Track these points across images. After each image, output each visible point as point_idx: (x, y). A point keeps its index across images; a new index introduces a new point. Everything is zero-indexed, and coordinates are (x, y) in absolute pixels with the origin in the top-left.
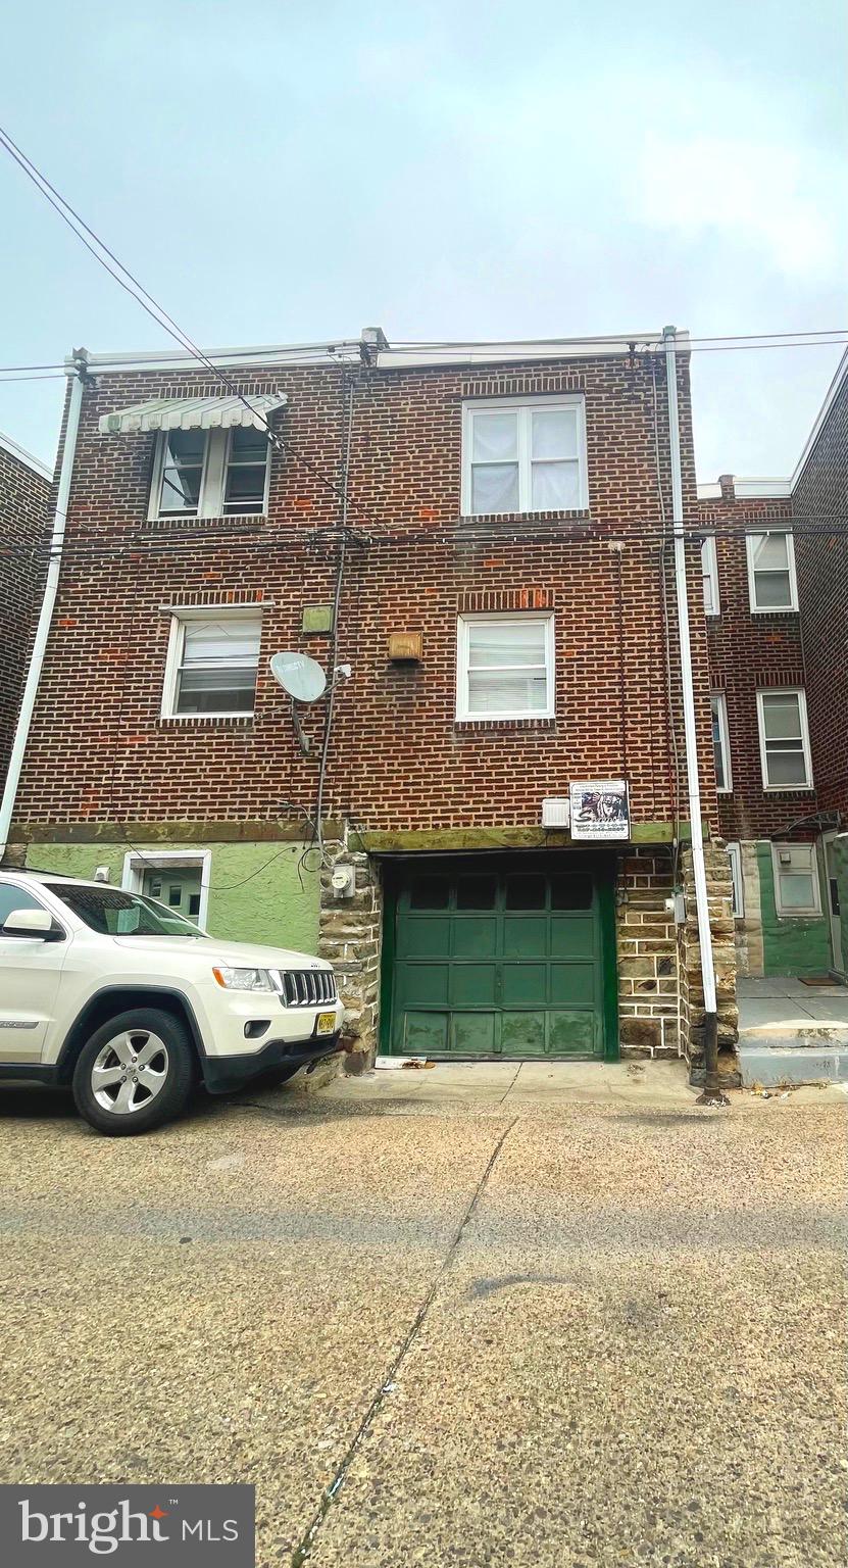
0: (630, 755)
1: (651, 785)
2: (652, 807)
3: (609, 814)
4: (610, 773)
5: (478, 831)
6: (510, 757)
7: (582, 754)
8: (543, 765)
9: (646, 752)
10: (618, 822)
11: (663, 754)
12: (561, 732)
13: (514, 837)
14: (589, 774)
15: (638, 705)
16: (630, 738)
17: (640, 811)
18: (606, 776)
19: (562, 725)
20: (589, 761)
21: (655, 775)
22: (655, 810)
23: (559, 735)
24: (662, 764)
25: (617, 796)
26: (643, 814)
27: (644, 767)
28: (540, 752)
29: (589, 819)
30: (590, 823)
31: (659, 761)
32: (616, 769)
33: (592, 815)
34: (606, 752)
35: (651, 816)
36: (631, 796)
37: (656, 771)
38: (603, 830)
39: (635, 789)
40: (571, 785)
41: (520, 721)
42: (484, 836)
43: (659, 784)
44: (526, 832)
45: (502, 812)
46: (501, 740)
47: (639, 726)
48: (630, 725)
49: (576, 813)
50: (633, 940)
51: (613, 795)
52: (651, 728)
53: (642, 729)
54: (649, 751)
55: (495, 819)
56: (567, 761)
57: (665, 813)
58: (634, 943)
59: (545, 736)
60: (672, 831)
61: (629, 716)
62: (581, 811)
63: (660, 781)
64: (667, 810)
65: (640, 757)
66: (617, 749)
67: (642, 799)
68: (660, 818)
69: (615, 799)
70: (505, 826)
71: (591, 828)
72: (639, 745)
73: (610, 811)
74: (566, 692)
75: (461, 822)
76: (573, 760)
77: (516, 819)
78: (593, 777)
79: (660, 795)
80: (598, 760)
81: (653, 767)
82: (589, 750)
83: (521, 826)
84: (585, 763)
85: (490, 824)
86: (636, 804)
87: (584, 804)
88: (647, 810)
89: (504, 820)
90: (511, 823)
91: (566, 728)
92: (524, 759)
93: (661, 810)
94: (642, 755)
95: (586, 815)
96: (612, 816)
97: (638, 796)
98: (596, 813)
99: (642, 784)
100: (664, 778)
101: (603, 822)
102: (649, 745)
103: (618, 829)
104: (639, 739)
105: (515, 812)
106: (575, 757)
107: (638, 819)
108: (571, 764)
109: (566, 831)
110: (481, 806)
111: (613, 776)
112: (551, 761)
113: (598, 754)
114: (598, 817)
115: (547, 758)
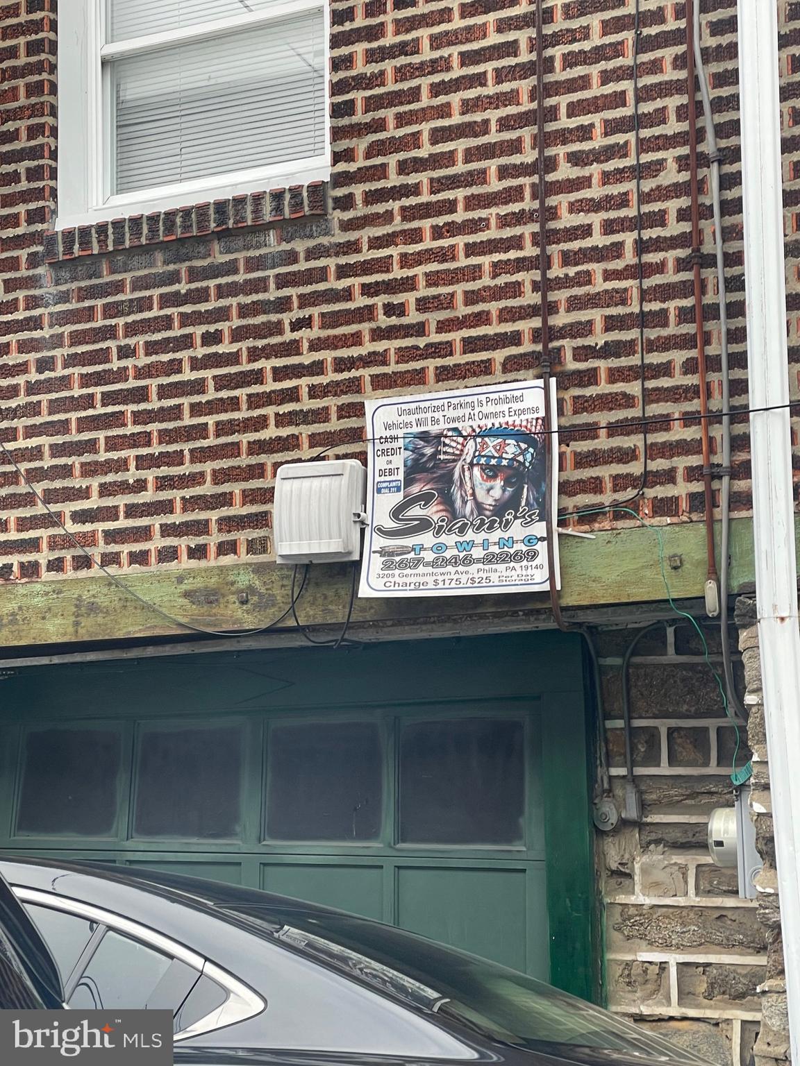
10: (517, 530)
11: (682, 265)
12: (347, 226)
17: (595, 486)
18: (485, 368)
19: (345, 203)
21: (652, 346)
22: (648, 479)
23: (341, 237)
24: (672, 305)
26: (607, 498)
27: (612, 324)
29: (424, 525)
30: (427, 539)
31: (666, 292)
32: (515, 339)
36: (568, 435)
37: (652, 334)
38: (468, 561)
39: (582, 405)
40: (369, 407)
41: (221, 206)
43: (665, 382)
44: (244, 579)
45: (177, 518)
46: (174, 278)
47: (595, 170)
48: (565, 171)
50: (657, 957)
52: (640, 172)
53: (607, 178)
54: (629, 258)
55: (157, 543)
56: (365, 327)
57: (682, 489)
58: (663, 966)
59: (300, 246)
60: (702, 554)
63: (665, 370)
65: (600, 285)
66: (520, 265)
67: (603, 442)
68: (665, 507)
71: (429, 556)
72: (598, 239)
74: (362, 82)
75: (68, 555)
77: (214, 539)
78: (445, 374)
79: (664, 423)
80: (462, 310)
81: (643, 320)
82: (433, 280)
83: (228, 560)
84: (420, 329)
85: (139, 558)
86: (582, 460)
88: (620, 482)
89: (184, 543)
90: (198, 552)
91: (360, 210)
93: (669, 477)
94: (608, 276)
95: (416, 511)
97: (590, 431)
99: (604, 388)
100: (679, 357)
101: (470, 535)
102: (629, 238)
103: (517, 557)
106: (390, 310)
107: (589, 516)
109: (346, 570)
111: (512, 365)
115: (305, 323)
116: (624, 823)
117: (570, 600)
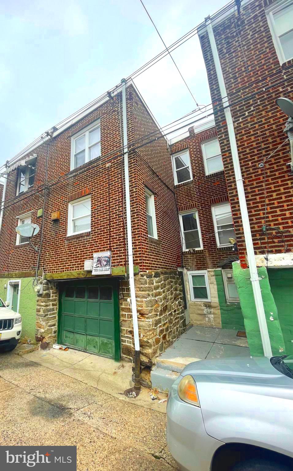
0: (112, 241)
1: (118, 252)
2: (119, 261)
3: (105, 264)
4: (106, 249)
5: (70, 272)
6: (79, 246)
7: (98, 243)
8: (87, 248)
9: (117, 239)
10: (107, 267)
11: (123, 239)
12: (92, 236)
13: (79, 274)
14: (100, 250)
15: (115, 222)
16: (112, 235)
17: (115, 263)
18: (105, 250)
19: (92, 233)
20: (100, 245)
21: (120, 248)
22: (120, 262)
23: (92, 237)
24: (122, 243)
25: (108, 257)
26: (116, 264)
27: (116, 245)
28: (86, 244)
29: (99, 267)
30: (99, 268)
31: (121, 242)
32: (107, 247)
33: (99, 265)
34: (105, 241)
35: (118, 265)
36: (112, 257)
37: (120, 246)
38: (103, 271)
39: (114, 254)
40: (94, 254)
41: (81, 234)
42: (72, 274)
43: (121, 252)
44: (82, 272)
45: (76, 266)
46: (77, 241)
47: (115, 230)
48: (112, 230)
49: (95, 265)
50: (125, 313)
51: (106, 257)
52: (119, 230)
53: (116, 230)
54: (118, 239)
55: (75, 268)
56: (94, 246)
57: (123, 263)
58: (126, 314)
59: (88, 238)
60: (125, 270)
61: (112, 226)
62: (96, 264)
63: (121, 250)
64: (124, 261)
65: (115, 241)
66: (108, 239)
67: (116, 258)
68: (121, 265)
69: (107, 259)
70: (77, 270)
71: (99, 270)
72: (115, 237)
73: (105, 263)
74: (94, 221)
75: (67, 269)
76: (95, 245)
77: (80, 268)
78: (101, 251)
79: (121, 256)
80: (103, 244)
81: (119, 245)
82: (100, 241)
83: (81, 270)
84: (98, 246)
85: (73, 270)
86: (114, 260)
87: (98, 261)
88: (117, 262)
89: (77, 268)
90: (78, 269)
91: (93, 234)
92: (82, 247)
93: (122, 262)
94: (116, 240)
95: (98, 265)
96: (106, 265)
97: (114, 257)
98: (101, 264)
99: (116, 252)
100: (123, 249)
101: (103, 268)
102: (118, 237)
103: (107, 270)
104: (115, 235)
105: (80, 265)
106: (96, 244)
107: (114, 266)
108: (95, 247)
109: (91, 272)
110: (72, 264)
111: (107, 250)
112: (89, 247)
113: (102, 242)
114: (101, 266)
115: (88, 246)
116: (121, 298)
117: (112, 275)
